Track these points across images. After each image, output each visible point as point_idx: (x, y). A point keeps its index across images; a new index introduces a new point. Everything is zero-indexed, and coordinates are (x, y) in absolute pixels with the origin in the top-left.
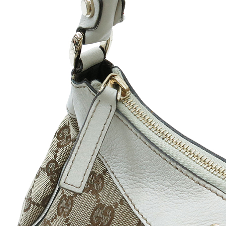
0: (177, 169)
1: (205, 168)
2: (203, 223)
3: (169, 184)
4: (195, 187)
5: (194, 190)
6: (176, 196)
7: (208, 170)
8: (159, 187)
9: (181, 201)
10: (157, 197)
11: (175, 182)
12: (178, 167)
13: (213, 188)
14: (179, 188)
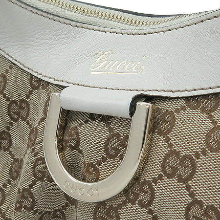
0: (55, 20)
1: (79, 13)
2: (87, 55)
3: (51, 36)
4: (74, 31)
5: (74, 34)
6: (59, 45)
7: (82, 14)
8: (42, 42)
9: (65, 46)
10: (42, 51)
11: (55, 33)
12: (55, 18)
13: (89, 26)
14: (60, 37)
